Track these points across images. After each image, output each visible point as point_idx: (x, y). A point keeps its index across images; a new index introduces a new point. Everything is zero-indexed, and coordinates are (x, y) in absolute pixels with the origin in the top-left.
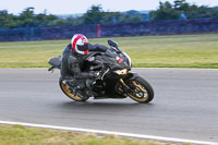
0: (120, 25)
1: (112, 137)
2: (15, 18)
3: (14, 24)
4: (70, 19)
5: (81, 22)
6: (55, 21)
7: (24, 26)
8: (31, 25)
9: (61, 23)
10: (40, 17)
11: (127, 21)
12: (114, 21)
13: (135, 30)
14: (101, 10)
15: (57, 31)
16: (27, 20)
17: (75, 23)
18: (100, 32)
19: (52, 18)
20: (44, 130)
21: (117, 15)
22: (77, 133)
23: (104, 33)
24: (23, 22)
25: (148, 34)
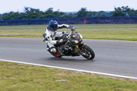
0: (95, 18)
1: (90, 74)
2: (43, 13)
3: (43, 16)
4: (71, 14)
7: (47, 17)
9: (66, 16)
10: (56, 13)
12: (93, 16)
13: (103, 21)
15: (64, 20)
16: (49, 14)
18: (85, 21)
19: (62, 13)
20: (56, 69)
21: (94, 13)
22: (73, 71)
23: (87, 22)
24: (47, 15)
25: (109, 23)
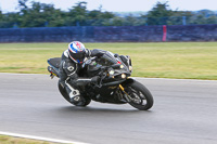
0: (191, 28)
2: (63, 15)
3: (62, 21)
4: (130, 18)
5: (144, 21)
6: (112, 20)
7: (74, 23)
8: (83, 23)
9: (119, 22)
10: (94, 14)
11: (199, 23)
12: (184, 22)
13: (209, 34)
14: (168, 8)
15: (114, 32)
16: (78, 17)
17: (135, 23)
18: (165, 34)
19: (109, 15)
21: (188, 15)
23: (170, 37)
24: (73, 20)
